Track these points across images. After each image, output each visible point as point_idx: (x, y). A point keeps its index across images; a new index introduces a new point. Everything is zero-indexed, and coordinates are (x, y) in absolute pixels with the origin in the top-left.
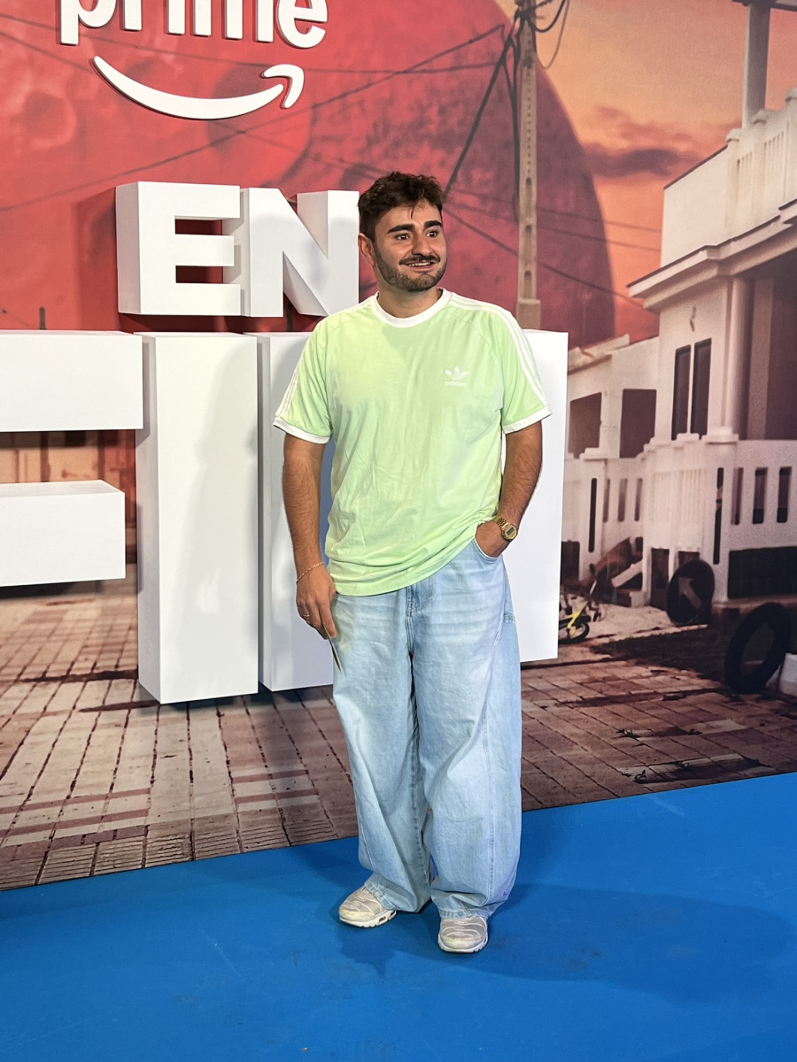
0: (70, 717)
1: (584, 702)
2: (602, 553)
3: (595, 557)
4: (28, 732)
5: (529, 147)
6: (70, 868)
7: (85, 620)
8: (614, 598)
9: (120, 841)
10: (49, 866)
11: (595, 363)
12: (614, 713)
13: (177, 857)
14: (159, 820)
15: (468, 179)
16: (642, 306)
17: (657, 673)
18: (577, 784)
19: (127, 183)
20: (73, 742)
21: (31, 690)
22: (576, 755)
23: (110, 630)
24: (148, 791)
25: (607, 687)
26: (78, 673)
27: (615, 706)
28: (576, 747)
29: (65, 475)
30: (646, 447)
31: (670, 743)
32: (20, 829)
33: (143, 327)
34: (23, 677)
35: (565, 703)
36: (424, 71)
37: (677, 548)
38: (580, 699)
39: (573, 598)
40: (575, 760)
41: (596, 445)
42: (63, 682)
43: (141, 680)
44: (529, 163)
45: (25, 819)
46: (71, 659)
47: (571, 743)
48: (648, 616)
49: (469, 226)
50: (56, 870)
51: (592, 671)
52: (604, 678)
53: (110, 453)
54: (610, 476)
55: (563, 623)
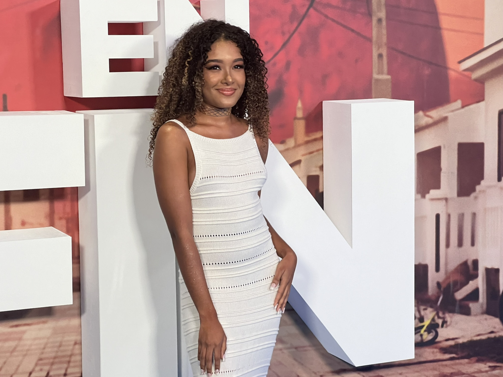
2: (446, 273)
3: (441, 276)
7: (39, 339)
8: (457, 308)
11: (436, 123)
16: (470, 78)
17: (494, 368)
23: (60, 346)
30: (478, 188)
39: (425, 309)
41: (438, 187)
48: (485, 322)
49: (333, 20)
51: (441, 368)
54: (450, 211)
55: (417, 330)
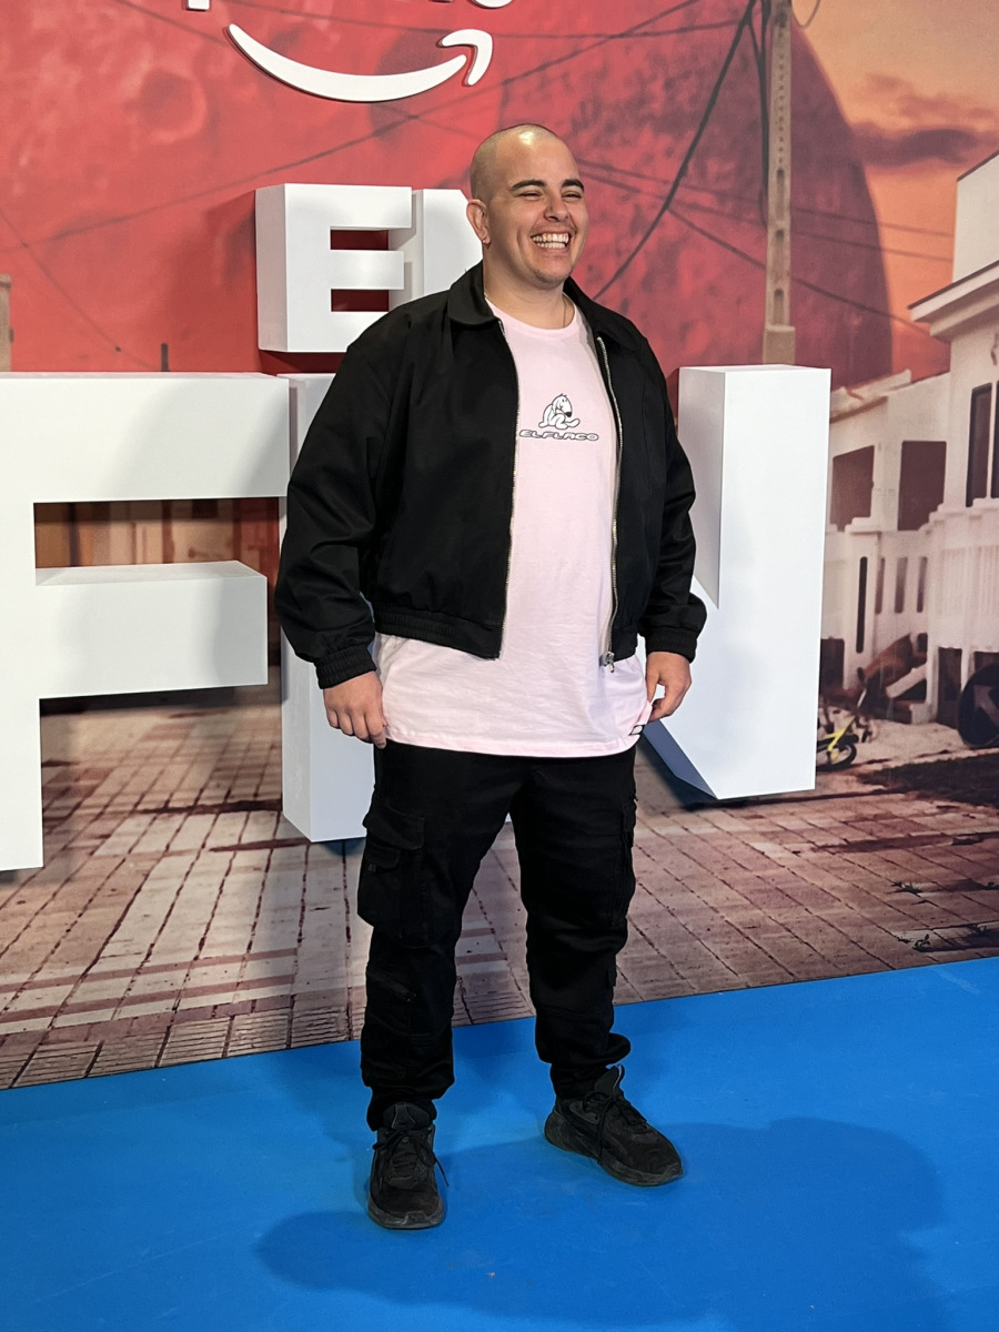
0: (198, 858)
1: (849, 847)
2: (874, 653)
3: (865, 660)
4: (147, 876)
5: (781, 129)
6: (198, 1047)
7: (216, 737)
8: (889, 712)
9: (259, 1014)
10: (173, 1045)
11: (867, 408)
12: (888, 861)
13: (330, 1035)
14: (309, 989)
15: (702, 173)
16: (928, 333)
17: (945, 809)
18: (839, 951)
19: (271, 185)
20: (201, 889)
21: (151, 824)
22: (838, 914)
23: (248, 750)
24: (295, 952)
25: (880, 827)
26: (209, 803)
27: (890, 851)
28: (837, 903)
29: (192, 555)
30: (933, 516)
31: (962, 900)
32: (137, 997)
33: (289, 368)
34: (140, 807)
35: (824, 848)
36: (646, 34)
37: (972, 647)
38: (844, 843)
39: (836, 712)
40: (837, 921)
41: (867, 514)
42: (189, 814)
43: (286, 812)
44: (781, 149)
45: (143, 985)
46: (200, 786)
47: (831, 899)
48: (934, 735)
49: (703, 232)
50: (180, 1049)
51: (860, 807)
52: (876, 816)
53: (248, 529)
54: (885, 554)
55: (822, 745)
